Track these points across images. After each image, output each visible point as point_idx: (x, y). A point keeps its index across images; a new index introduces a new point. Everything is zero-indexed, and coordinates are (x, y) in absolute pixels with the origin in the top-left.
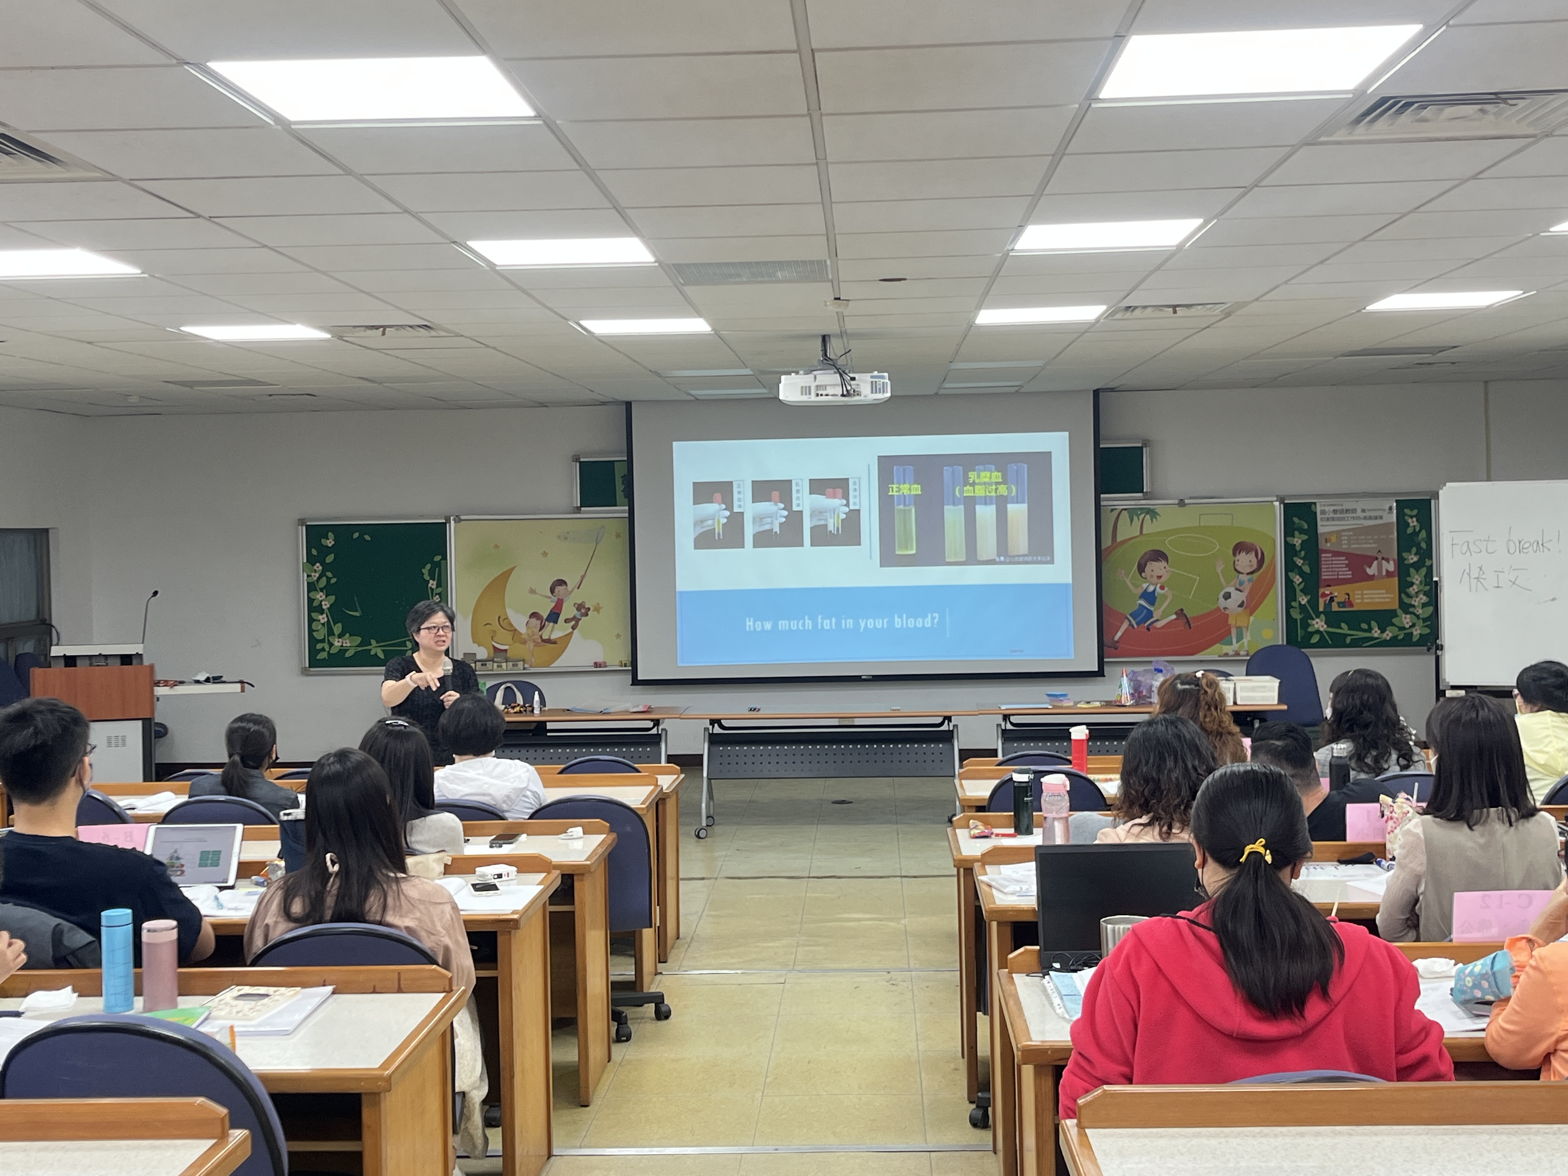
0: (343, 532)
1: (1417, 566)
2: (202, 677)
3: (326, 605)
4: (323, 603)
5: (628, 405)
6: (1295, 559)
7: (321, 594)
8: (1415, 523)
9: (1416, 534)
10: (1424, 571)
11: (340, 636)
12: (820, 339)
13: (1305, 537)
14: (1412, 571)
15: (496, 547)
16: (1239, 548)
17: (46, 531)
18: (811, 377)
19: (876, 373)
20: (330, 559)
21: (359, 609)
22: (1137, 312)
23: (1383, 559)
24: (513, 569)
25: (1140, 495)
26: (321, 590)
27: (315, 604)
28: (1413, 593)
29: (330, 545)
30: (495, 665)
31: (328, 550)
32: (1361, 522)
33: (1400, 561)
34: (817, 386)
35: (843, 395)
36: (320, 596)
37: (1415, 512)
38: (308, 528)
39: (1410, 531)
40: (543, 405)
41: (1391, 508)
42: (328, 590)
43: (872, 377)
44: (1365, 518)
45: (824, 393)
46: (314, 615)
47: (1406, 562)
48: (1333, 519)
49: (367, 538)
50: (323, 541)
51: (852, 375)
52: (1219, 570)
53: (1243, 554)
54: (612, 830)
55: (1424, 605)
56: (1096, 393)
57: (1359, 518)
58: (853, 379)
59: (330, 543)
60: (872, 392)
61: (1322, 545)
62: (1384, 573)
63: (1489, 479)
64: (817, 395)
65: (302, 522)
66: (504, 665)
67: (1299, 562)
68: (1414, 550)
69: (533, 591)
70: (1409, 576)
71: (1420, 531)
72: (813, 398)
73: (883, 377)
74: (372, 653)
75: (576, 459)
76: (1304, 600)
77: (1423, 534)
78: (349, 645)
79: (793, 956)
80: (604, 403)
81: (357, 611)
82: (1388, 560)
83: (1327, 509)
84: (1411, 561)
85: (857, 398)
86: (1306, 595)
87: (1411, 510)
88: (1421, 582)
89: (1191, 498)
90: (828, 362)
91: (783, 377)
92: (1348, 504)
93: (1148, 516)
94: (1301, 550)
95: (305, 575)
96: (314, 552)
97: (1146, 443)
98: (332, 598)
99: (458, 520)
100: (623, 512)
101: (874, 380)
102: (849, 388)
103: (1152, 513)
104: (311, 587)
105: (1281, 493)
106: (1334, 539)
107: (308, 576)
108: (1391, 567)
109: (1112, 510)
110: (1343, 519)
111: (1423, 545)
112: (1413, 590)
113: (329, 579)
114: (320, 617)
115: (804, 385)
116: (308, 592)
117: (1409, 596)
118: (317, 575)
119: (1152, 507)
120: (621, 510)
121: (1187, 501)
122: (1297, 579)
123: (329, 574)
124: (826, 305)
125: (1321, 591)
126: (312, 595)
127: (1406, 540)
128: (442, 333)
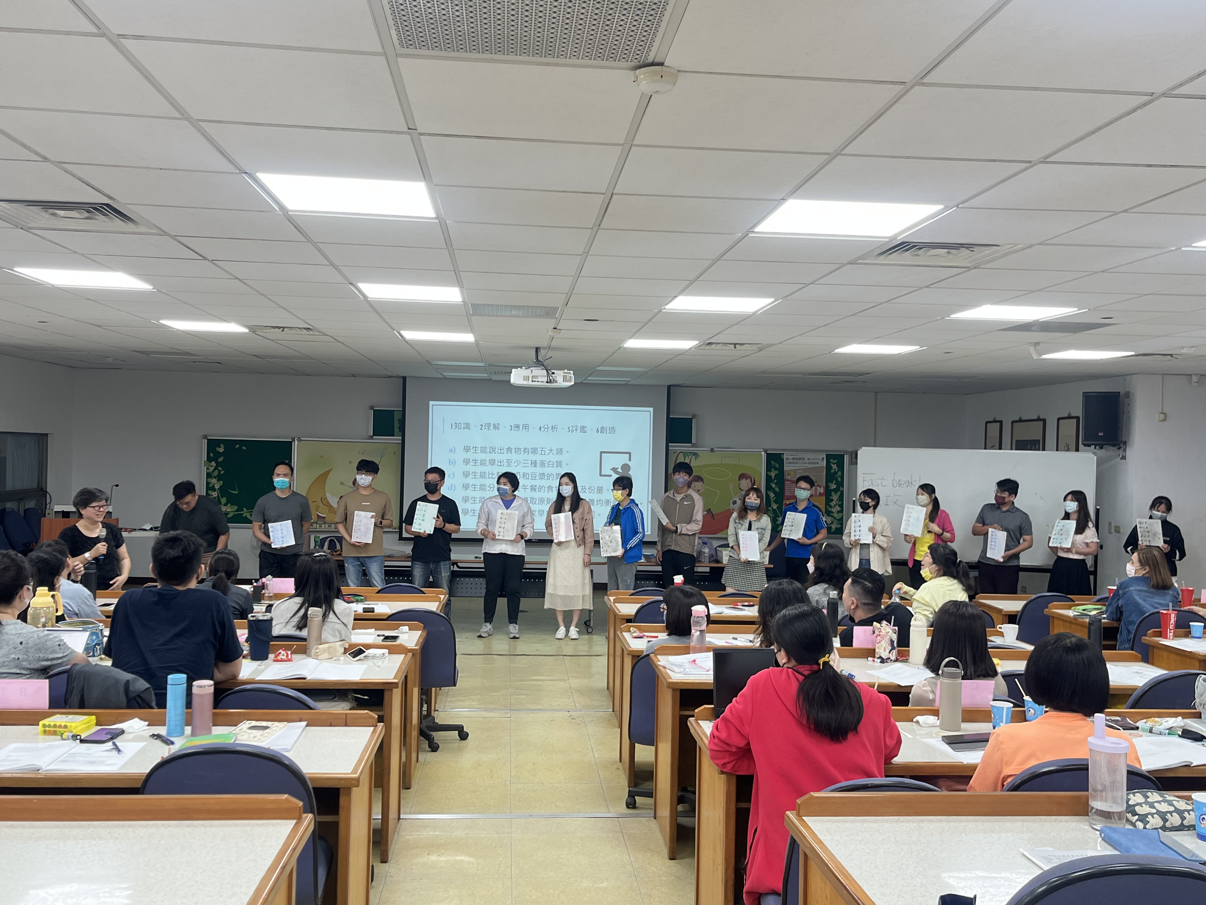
0: (229, 444)
1: (836, 491)
2: (148, 527)
3: (217, 487)
4: (215, 485)
5: (404, 379)
6: (771, 484)
7: (215, 480)
8: (835, 467)
9: (836, 473)
10: (839, 493)
11: (225, 505)
12: (535, 350)
13: (777, 472)
14: (833, 493)
15: (322, 457)
16: (742, 476)
17: (47, 435)
18: (529, 370)
19: (566, 371)
20: (221, 459)
21: (237, 489)
22: (713, 346)
23: (818, 486)
24: (331, 470)
25: (690, 445)
26: (215, 477)
27: (211, 485)
28: (833, 505)
29: (221, 451)
30: (318, 525)
31: (220, 454)
32: (807, 465)
33: (827, 488)
34: (533, 376)
35: (547, 382)
36: (214, 481)
37: (836, 461)
38: (209, 441)
39: (832, 471)
40: (354, 376)
41: (823, 459)
42: (219, 478)
43: (564, 373)
44: (809, 463)
45: (536, 380)
46: (210, 492)
47: (830, 488)
48: (792, 463)
49: (244, 448)
50: (217, 449)
51: (553, 371)
52: (731, 489)
53: (744, 480)
54: (425, 628)
55: (838, 512)
56: (669, 387)
57: (806, 463)
58: (553, 373)
59: (221, 450)
60: (564, 381)
61: (787, 477)
62: (818, 494)
63: (875, 446)
64: (533, 381)
65: (205, 437)
66: (323, 526)
67: (774, 486)
68: (834, 482)
69: (342, 484)
70: (831, 496)
71: (838, 472)
72: (530, 383)
73: (570, 373)
74: (244, 516)
75: (372, 408)
76: (775, 506)
77: (840, 473)
78: (230, 510)
79: (509, 701)
80: (390, 377)
81: (235, 490)
82: (820, 487)
83: (789, 457)
84: (833, 488)
85: (555, 384)
86: (776, 504)
87: (834, 460)
88: (837, 499)
89: (717, 448)
90: (539, 363)
91: (513, 370)
92: (800, 455)
93: (694, 457)
94: (774, 479)
95: (205, 468)
96: (211, 455)
97: (694, 416)
98: (221, 482)
99: (299, 440)
100: (398, 440)
101: (565, 374)
102: (551, 378)
103: (696, 455)
104: (209, 475)
105: (766, 447)
106: (792, 473)
107: (207, 469)
108: (822, 490)
109: (675, 452)
110: (797, 463)
111: (839, 480)
112: (833, 504)
113: (220, 471)
114: (213, 493)
115: (525, 375)
116: (207, 479)
117: (831, 507)
118: (213, 468)
119: (696, 452)
120: (397, 439)
121: (715, 449)
122: (772, 495)
123: (220, 468)
124: (548, 331)
125: (784, 502)
126: (209, 480)
127: (830, 476)
128: (316, 333)
